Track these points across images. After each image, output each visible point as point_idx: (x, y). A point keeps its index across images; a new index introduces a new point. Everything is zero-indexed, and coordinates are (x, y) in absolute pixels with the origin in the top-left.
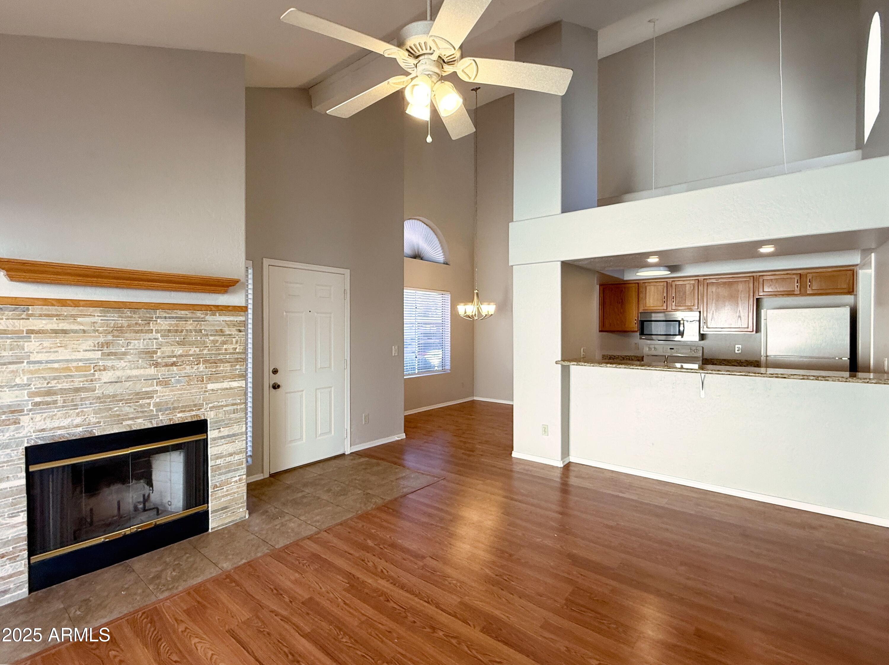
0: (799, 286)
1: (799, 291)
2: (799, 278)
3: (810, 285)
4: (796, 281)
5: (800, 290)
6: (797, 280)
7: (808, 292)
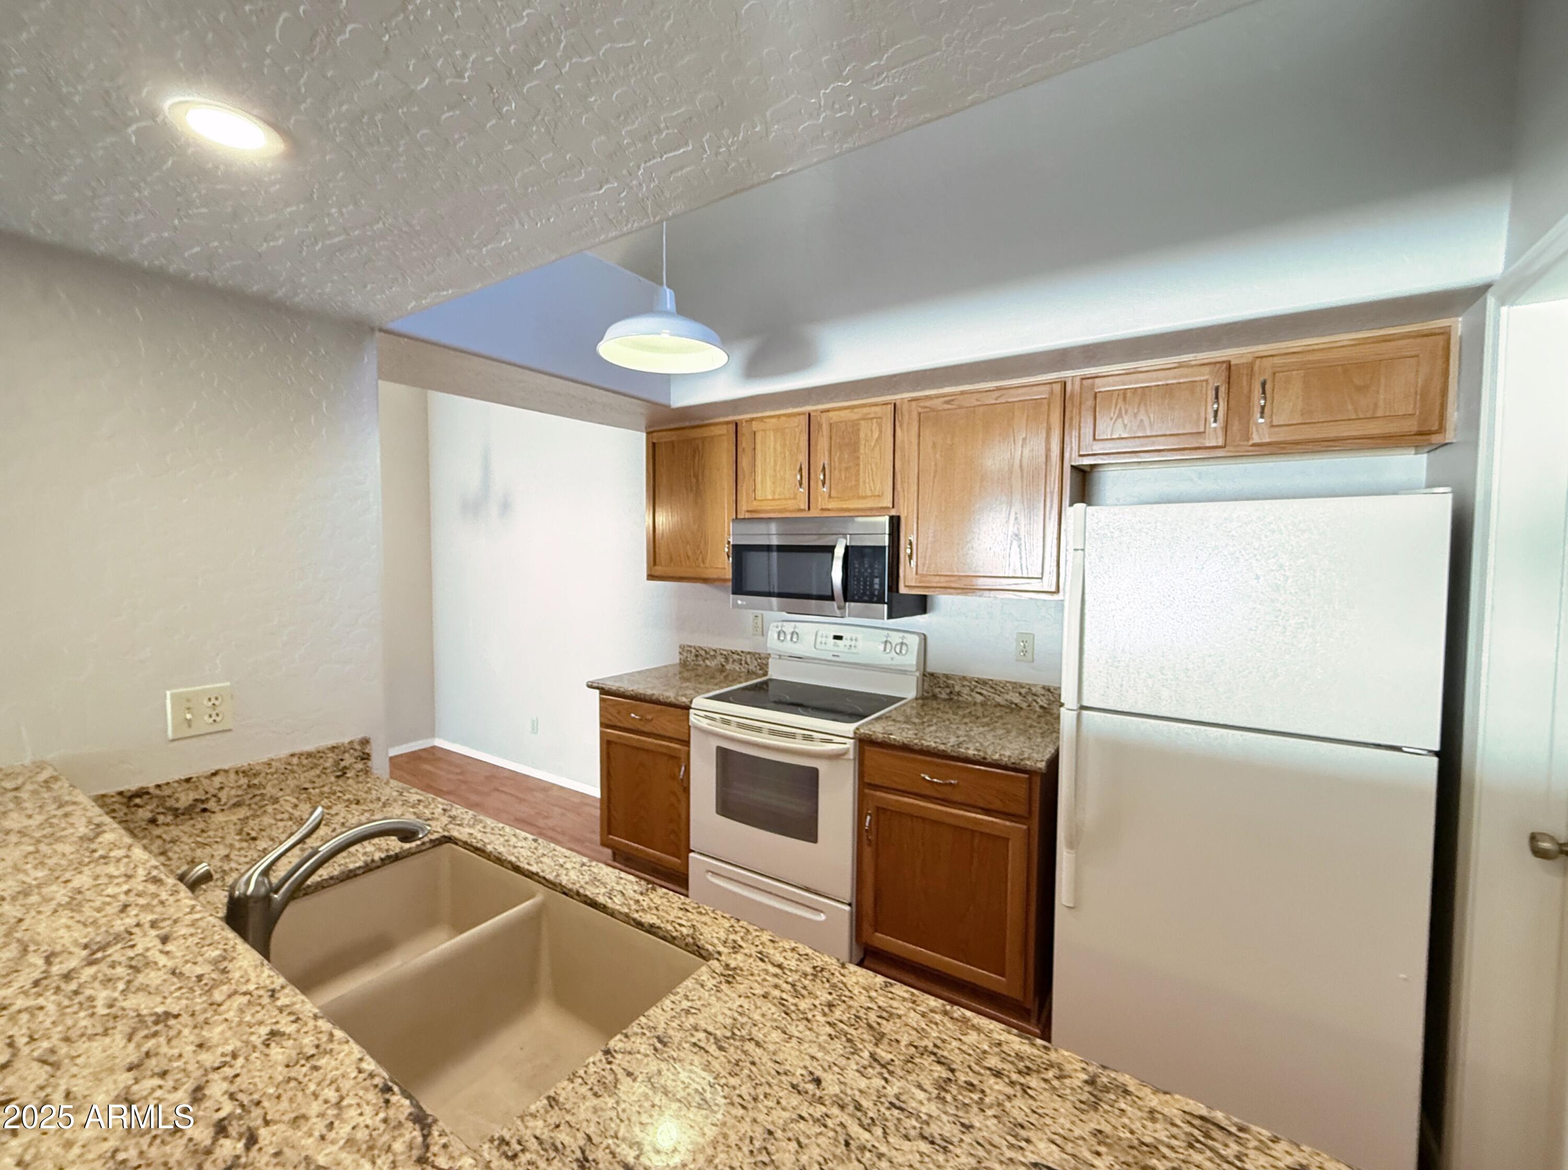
0: (1221, 414)
1: (1220, 434)
2: (1220, 382)
3: (1263, 408)
4: (1211, 394)
5: (1226, 429)
6: (1217, 389)
7: (1256, 439)
